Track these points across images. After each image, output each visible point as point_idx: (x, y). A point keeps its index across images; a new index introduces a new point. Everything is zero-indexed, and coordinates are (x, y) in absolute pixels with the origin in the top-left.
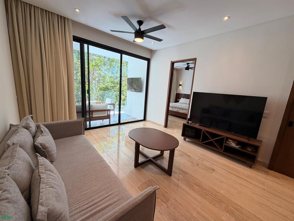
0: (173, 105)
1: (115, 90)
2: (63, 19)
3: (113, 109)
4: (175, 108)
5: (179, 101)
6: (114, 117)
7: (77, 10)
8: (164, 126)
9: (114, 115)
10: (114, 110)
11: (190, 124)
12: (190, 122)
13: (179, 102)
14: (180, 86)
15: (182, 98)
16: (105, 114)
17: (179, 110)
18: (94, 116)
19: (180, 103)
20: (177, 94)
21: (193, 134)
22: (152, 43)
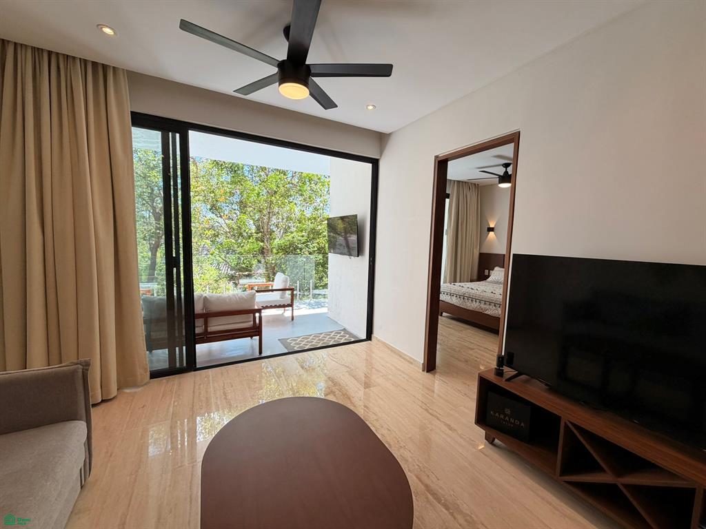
0: (464, 290)
1: (311, 250)
2: (100, 71)
3: (289, 302)
4: (473, 299)
5: (489, 276)
6: (292, 324)
7: (108, 31)
8: (423, 364)
9: (293, 319)
10: (291, 305)
11: (508, 380)
12: (508, 371)
13: (488, 280)
14: (491, 233)
15: (496, 268)
16: (245, 323)
17: (483, 306)
18: (211, 329)
19: (491, 282)
20: (481, 255)
21: (522, 424)
22: (370, 108)
